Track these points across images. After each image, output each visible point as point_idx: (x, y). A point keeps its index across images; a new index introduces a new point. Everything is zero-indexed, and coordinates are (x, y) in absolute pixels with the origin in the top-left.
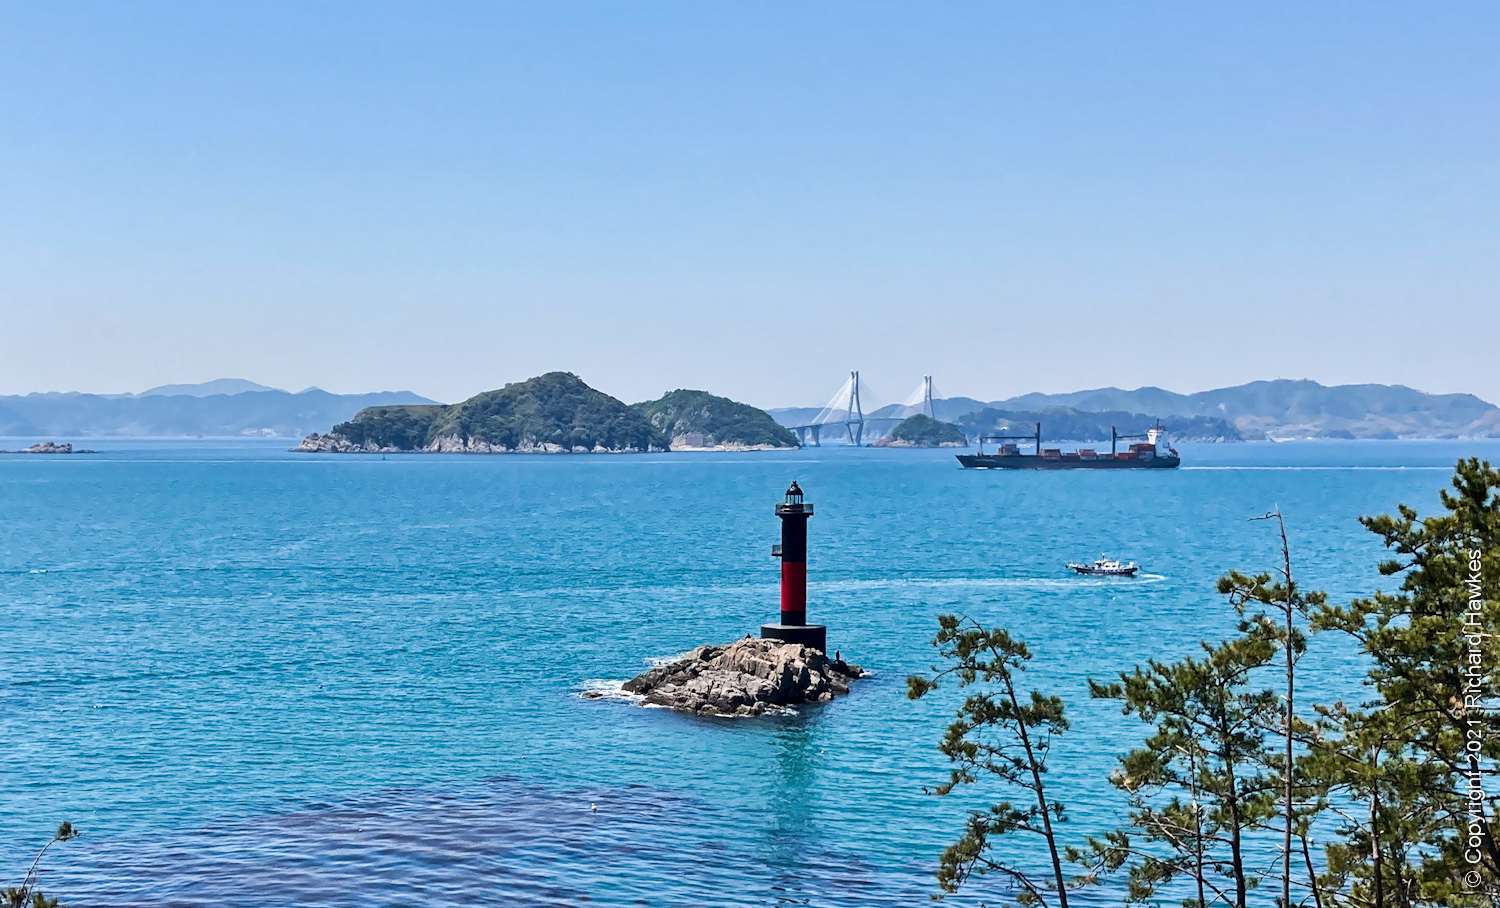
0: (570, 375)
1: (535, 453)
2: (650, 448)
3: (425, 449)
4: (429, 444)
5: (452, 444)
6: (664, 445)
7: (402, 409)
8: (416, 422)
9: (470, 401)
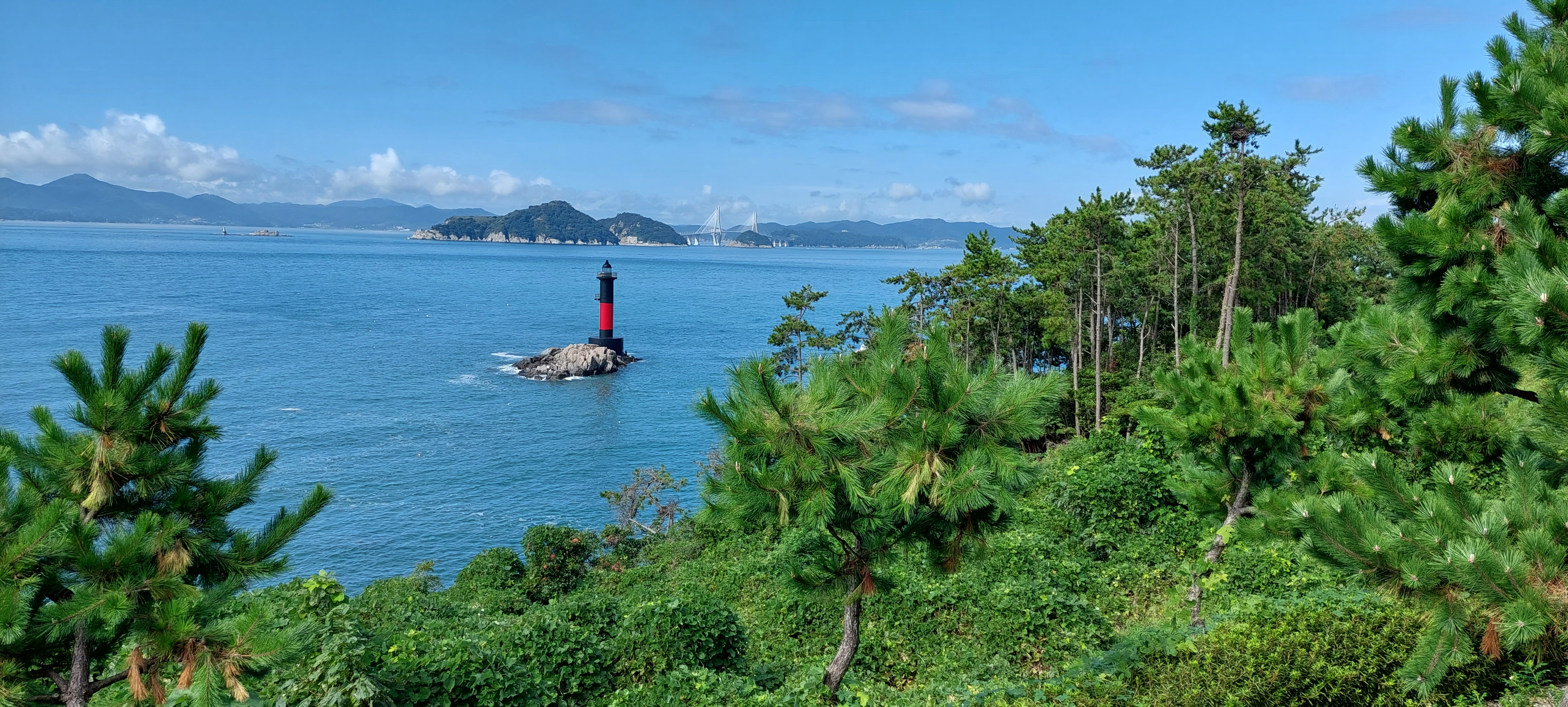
0: (565, 202)
1: (545, 244)
2: (608, 243)
3: (484, 240)
4: (486, 237)
5: (499, 237)
6: (616, 241)
7: (471, 219)
8: (479, 225)
9: (510, 214)
